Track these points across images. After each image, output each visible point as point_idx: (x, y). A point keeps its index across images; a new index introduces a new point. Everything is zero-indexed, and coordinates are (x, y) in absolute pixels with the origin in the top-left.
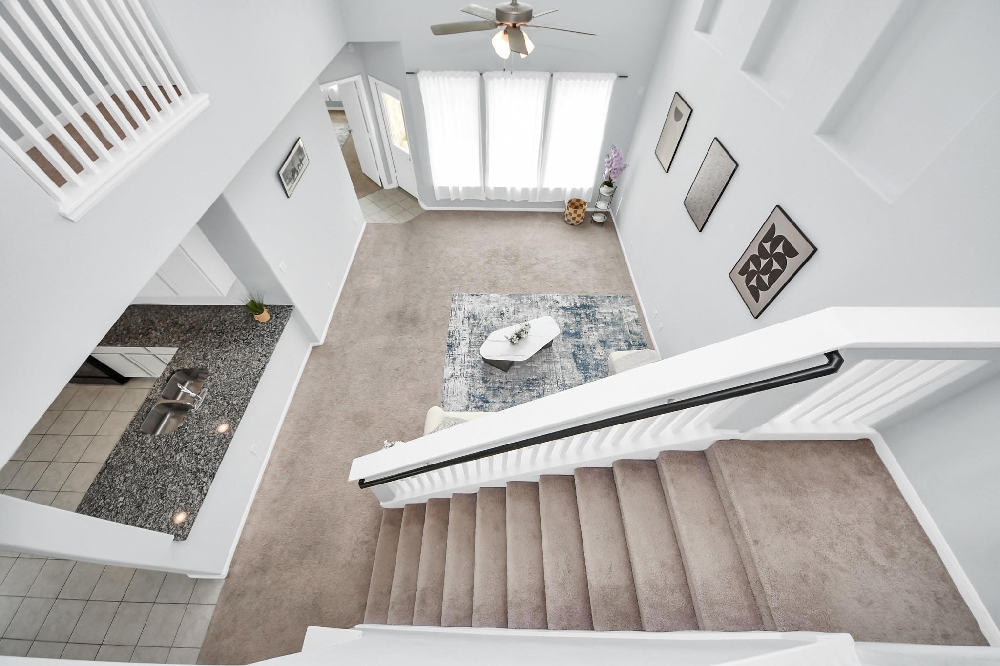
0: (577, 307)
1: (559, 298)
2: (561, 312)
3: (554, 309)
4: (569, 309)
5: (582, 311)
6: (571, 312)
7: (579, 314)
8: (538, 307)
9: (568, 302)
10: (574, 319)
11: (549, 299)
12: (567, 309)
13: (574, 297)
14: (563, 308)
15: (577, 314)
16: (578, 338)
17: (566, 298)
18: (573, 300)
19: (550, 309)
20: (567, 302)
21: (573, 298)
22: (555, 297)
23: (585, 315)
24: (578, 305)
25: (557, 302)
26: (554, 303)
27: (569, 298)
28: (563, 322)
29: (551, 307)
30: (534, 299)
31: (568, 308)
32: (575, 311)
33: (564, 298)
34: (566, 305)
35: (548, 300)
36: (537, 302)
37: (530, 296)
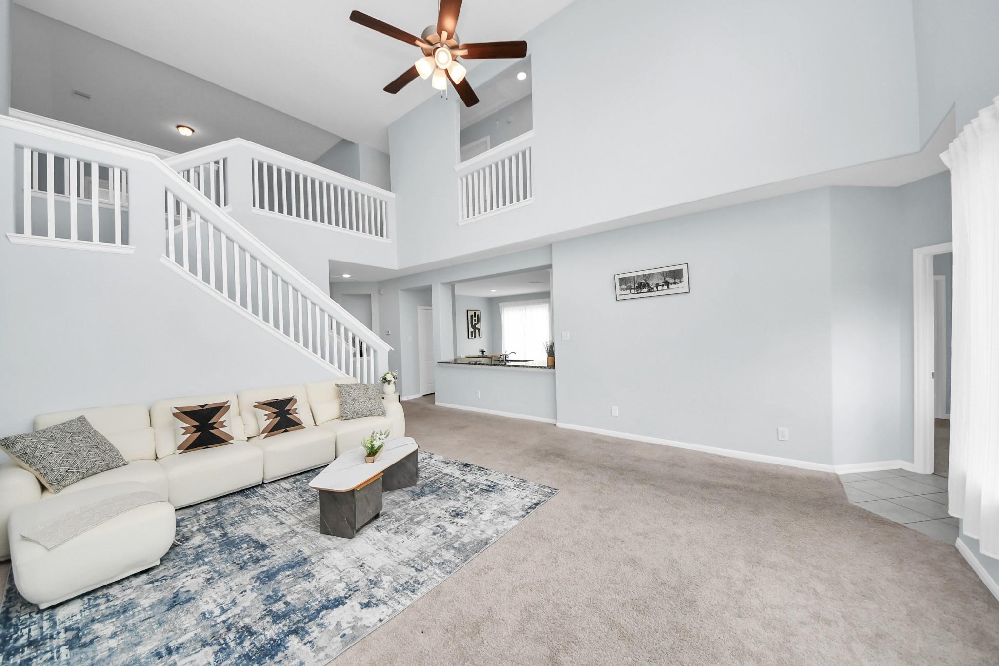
0: (295, 632)
1: (370, 617)
2: (340, 590)
3: (361, 584)
4: (318, 612)
5: (272, 632)
6: (307, 610)
7: (277, 618)
8: (408, 563)
9: (331, 628)
10: (289, 599)
11: (396, 596)
12: (325, 607)
13: (322, 655)
14: (339, 602)
15: (285, 616)
16: (263, 572)
17: (348, 632)
18: (320, 643)
19: (372, 577)
20: (338, 624)
21: (323, 649)
22: (382, 611)
23: (254, 629)
24: (293, 642)
25: (367, 605)
26: (372, 596)
27: (338, 639)
28: (317, 577)
29: (374, 583)
30: (432, 571)
31: (324, 612)
32: (295, 617)
33: (353, 628)
34: (333, 617)
35: (397, 591)
36: (417, 570)
37: (448, 569)
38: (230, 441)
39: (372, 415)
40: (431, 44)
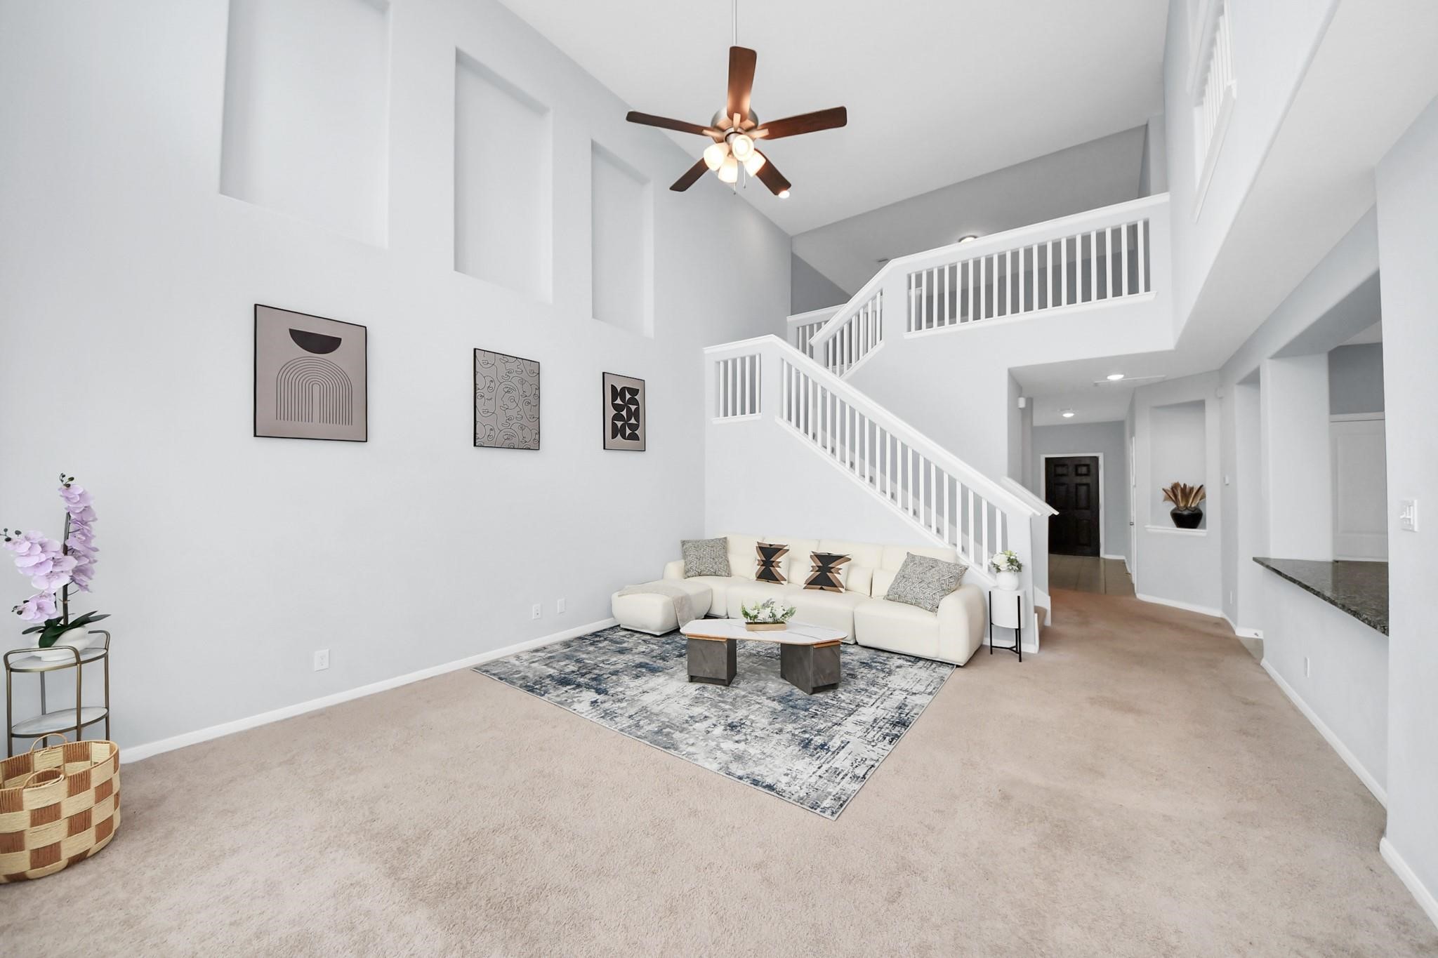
38: (782, 582)
39: (917, 604)
40: (723, 130)
